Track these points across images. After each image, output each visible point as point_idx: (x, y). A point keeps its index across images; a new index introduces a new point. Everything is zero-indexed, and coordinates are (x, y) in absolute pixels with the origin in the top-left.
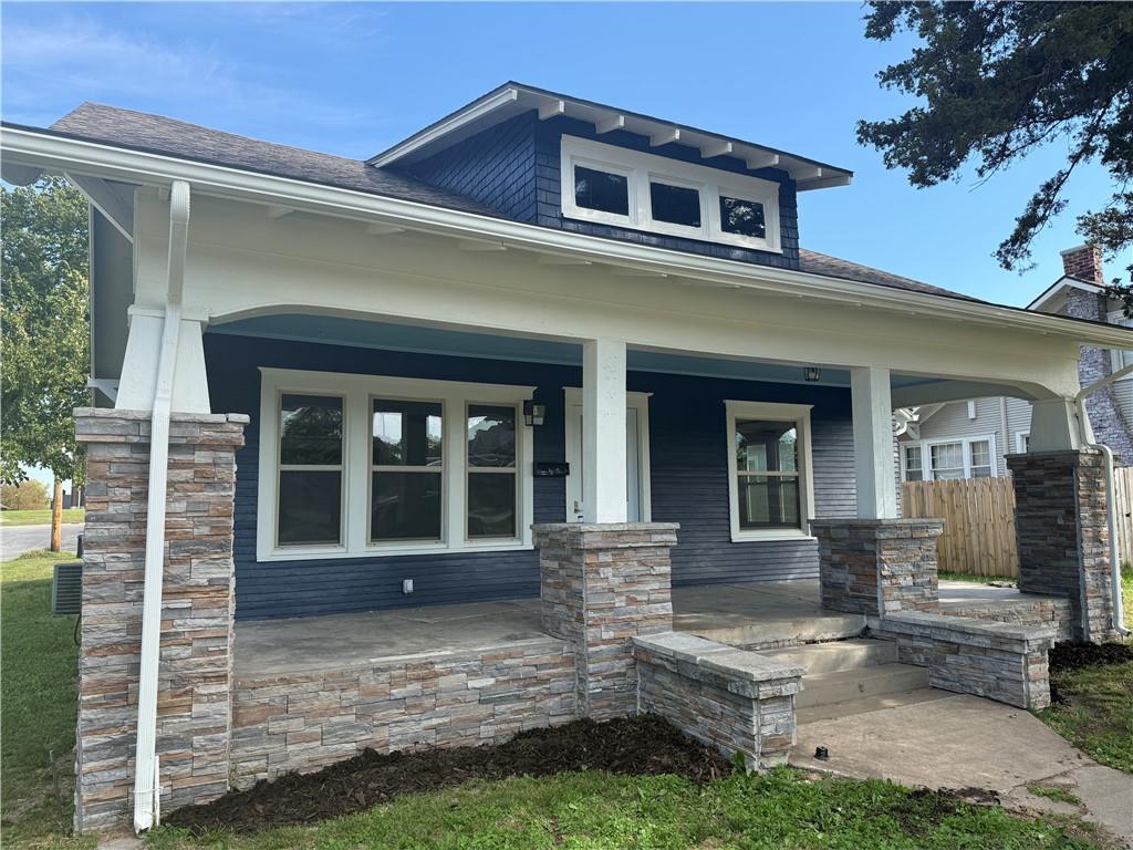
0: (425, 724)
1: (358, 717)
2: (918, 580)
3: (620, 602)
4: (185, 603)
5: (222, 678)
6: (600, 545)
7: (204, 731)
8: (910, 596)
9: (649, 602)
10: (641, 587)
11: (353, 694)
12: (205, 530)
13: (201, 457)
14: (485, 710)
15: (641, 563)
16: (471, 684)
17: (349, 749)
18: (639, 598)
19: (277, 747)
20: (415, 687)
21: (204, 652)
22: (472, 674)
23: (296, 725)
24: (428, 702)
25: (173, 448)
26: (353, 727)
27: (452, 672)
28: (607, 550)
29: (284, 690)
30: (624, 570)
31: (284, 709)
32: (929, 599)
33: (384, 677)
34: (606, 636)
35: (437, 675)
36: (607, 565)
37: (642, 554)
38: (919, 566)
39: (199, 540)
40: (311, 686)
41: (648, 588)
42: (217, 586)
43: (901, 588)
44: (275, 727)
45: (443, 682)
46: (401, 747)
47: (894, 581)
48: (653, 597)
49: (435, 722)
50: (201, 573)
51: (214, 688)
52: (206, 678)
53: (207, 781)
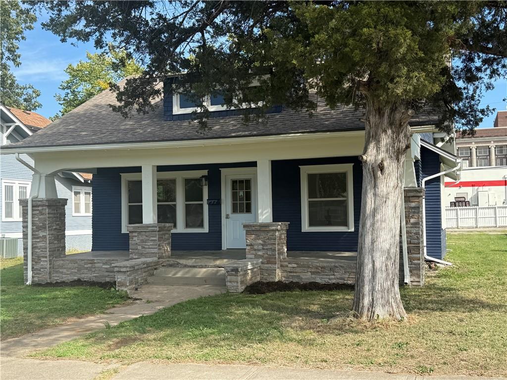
0: (93, 275)
1: (78, 271)
2: (264, 247)
3: (139, 247)
4: (38, 240)
5: (46, 257)
6: (133, 230)
7: (43, 268)
8: (260, 253)
9: (149, 248)
10: (146, 243)
11: (76, 265)
12: (41, 224)
13: (40, 208)
14: (107, 274)
15: (146, 236)
16: (103, 267)
17: (76, 278)
18: (146, 247)
19: (61, 275)
20: (90, 265)
21: (42, 251)
22: (104, 264)
23: (65, 271)
24: (94, 270)
25: (33, 206)
26: (76, 273)
27: (99, 263)
28: (135, 232)
29: (62, 262)
30: (141, 238)
31: (62, 267)
32: (270, 255)
33: (83, 262)
34: (134, 257)
35: (95, 263)
36: (136, 236)
37: (147, 234)
38: (265, 242)
39: (41, 227)
40: (68, 262)
41: (149, 244)
42: (45, 237)
43: (255, 250)
44: (61, 270)
45: (97, 265)
46: (87, 280)
47: (252, 247)
48: (150, 247)
49: (95, 275)
50: (41, 234)
51: (44, 259)
52: (43, 257)
53: (44, 279)
